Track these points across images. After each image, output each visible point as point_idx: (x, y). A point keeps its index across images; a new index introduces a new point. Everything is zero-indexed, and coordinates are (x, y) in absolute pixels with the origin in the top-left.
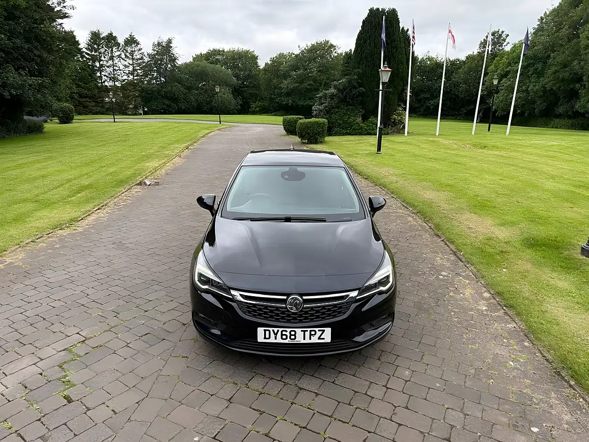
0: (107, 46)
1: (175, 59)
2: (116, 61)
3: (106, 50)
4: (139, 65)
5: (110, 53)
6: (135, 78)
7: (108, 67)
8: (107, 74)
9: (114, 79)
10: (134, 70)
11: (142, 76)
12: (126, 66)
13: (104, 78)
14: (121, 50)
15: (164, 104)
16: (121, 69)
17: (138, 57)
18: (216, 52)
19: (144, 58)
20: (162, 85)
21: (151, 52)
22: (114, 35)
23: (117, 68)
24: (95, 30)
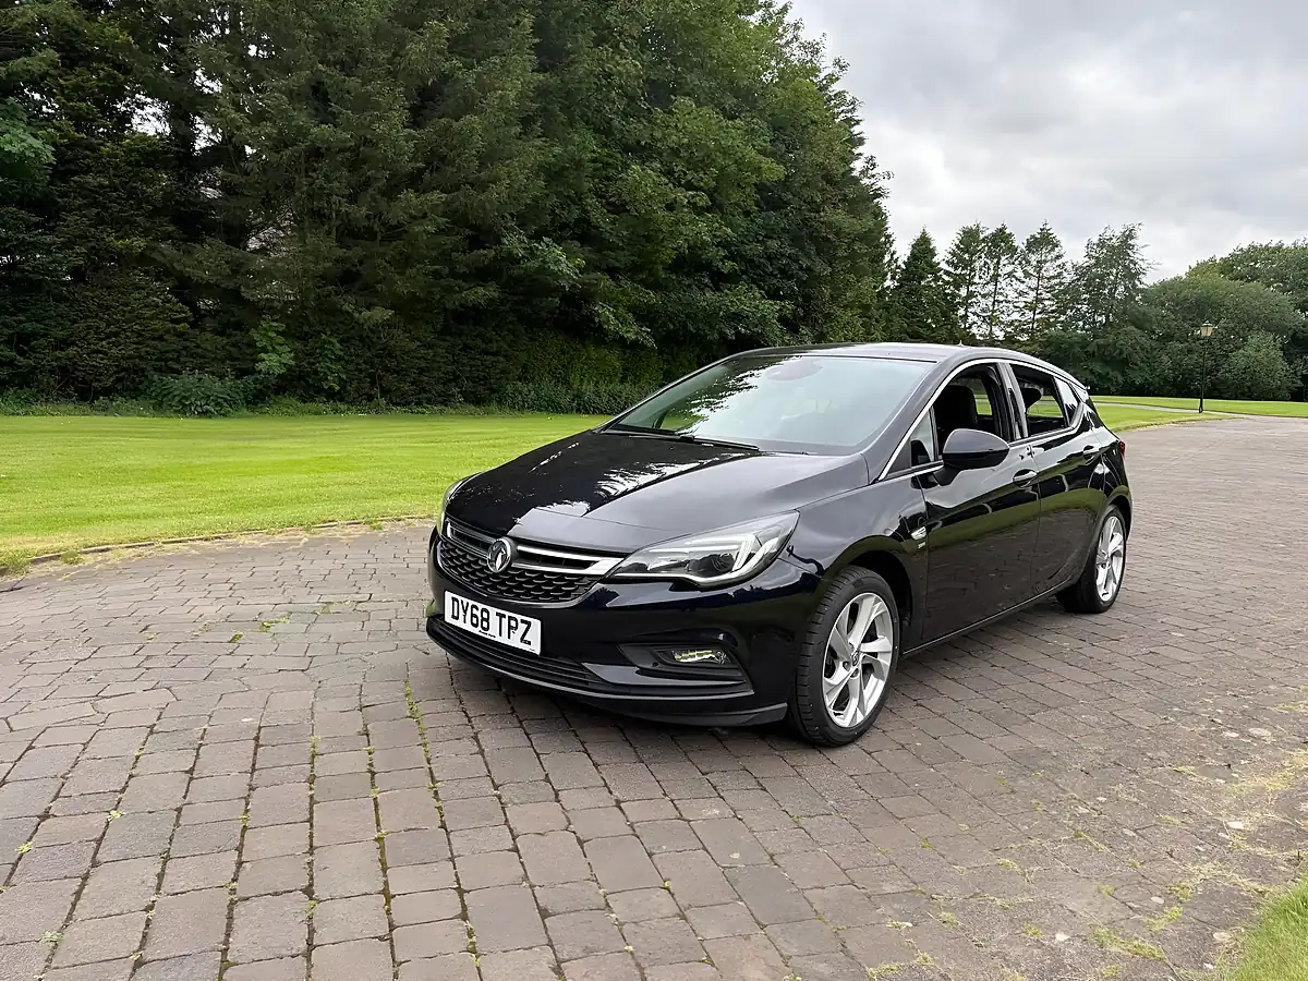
0: (990, 255)
1: (1137, 274)
2: (1002, 283)
3: (986, 263)
4: (1050, 289)
5: (992, 268)
6: (1037, 317)
7: (984, 296)
8: (978, 311)
9: (991, 320)
10: (1038, 300)
11: (1053, 312)
12: (1021, 294)
13: (972, 318)
14: (1017, 262)
15: (1092, 372)
16: (1009, 298)
17: (1052, 273)
18: (1253, 254)
19: (1065, 274)
20: (1096, 330)
21: (1082, 260)
22: (1007, 231)
23: (1001, 298)
24: (971, 224)
